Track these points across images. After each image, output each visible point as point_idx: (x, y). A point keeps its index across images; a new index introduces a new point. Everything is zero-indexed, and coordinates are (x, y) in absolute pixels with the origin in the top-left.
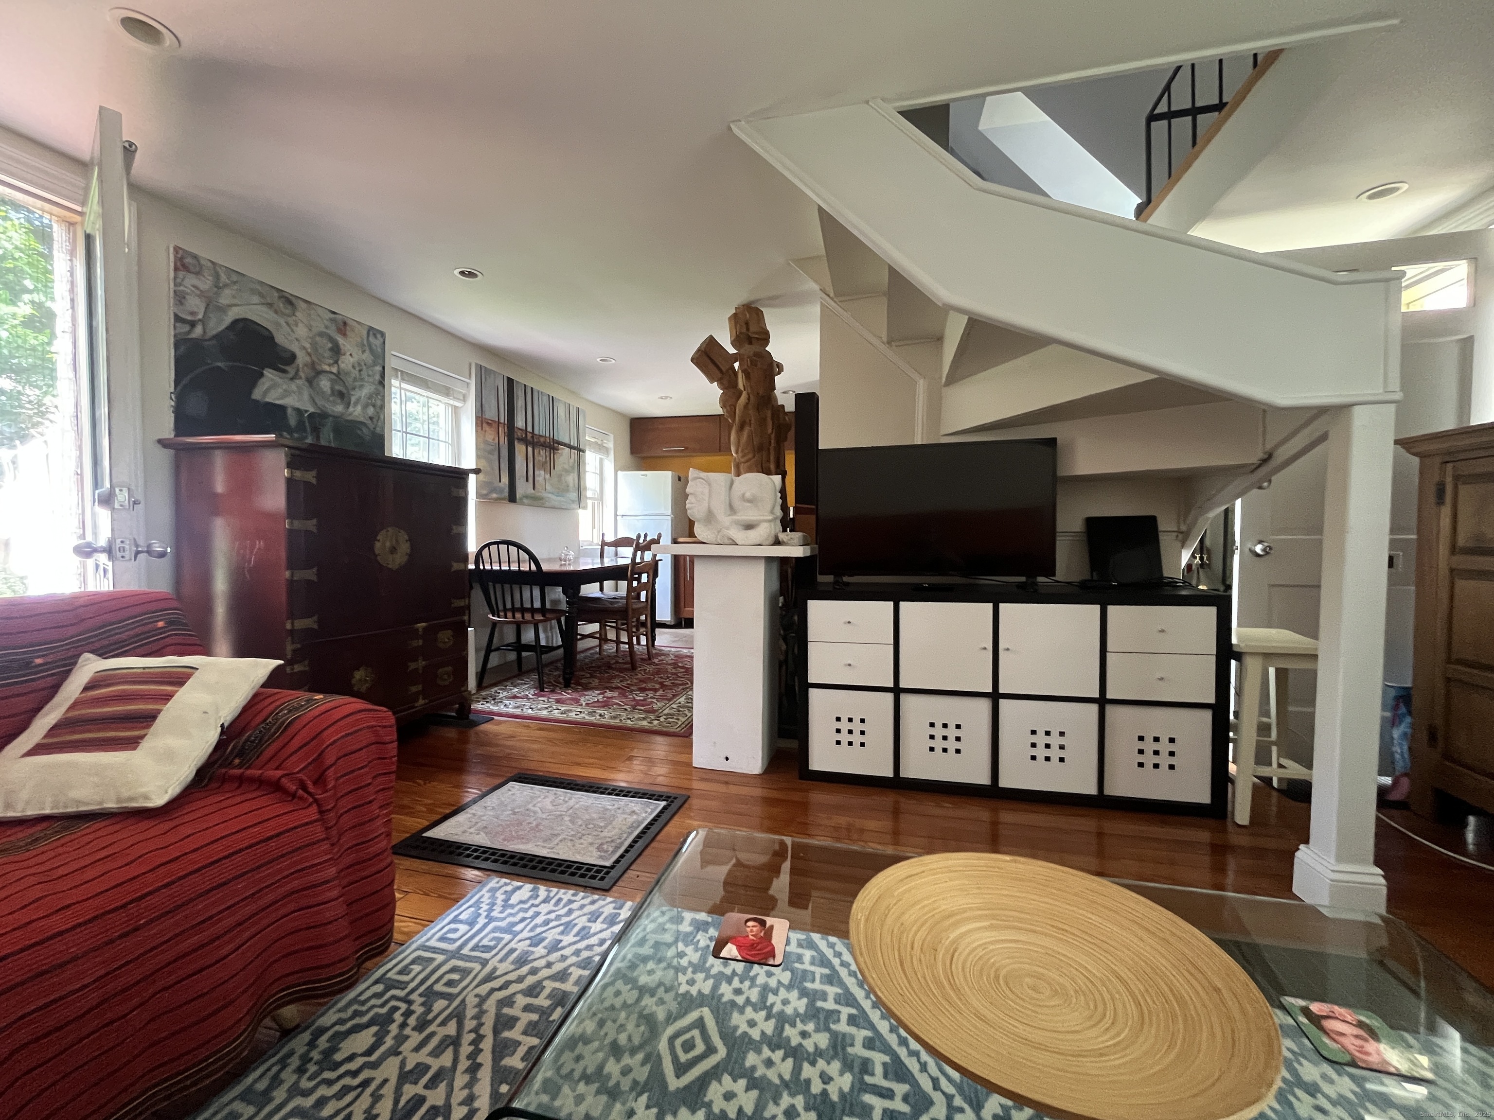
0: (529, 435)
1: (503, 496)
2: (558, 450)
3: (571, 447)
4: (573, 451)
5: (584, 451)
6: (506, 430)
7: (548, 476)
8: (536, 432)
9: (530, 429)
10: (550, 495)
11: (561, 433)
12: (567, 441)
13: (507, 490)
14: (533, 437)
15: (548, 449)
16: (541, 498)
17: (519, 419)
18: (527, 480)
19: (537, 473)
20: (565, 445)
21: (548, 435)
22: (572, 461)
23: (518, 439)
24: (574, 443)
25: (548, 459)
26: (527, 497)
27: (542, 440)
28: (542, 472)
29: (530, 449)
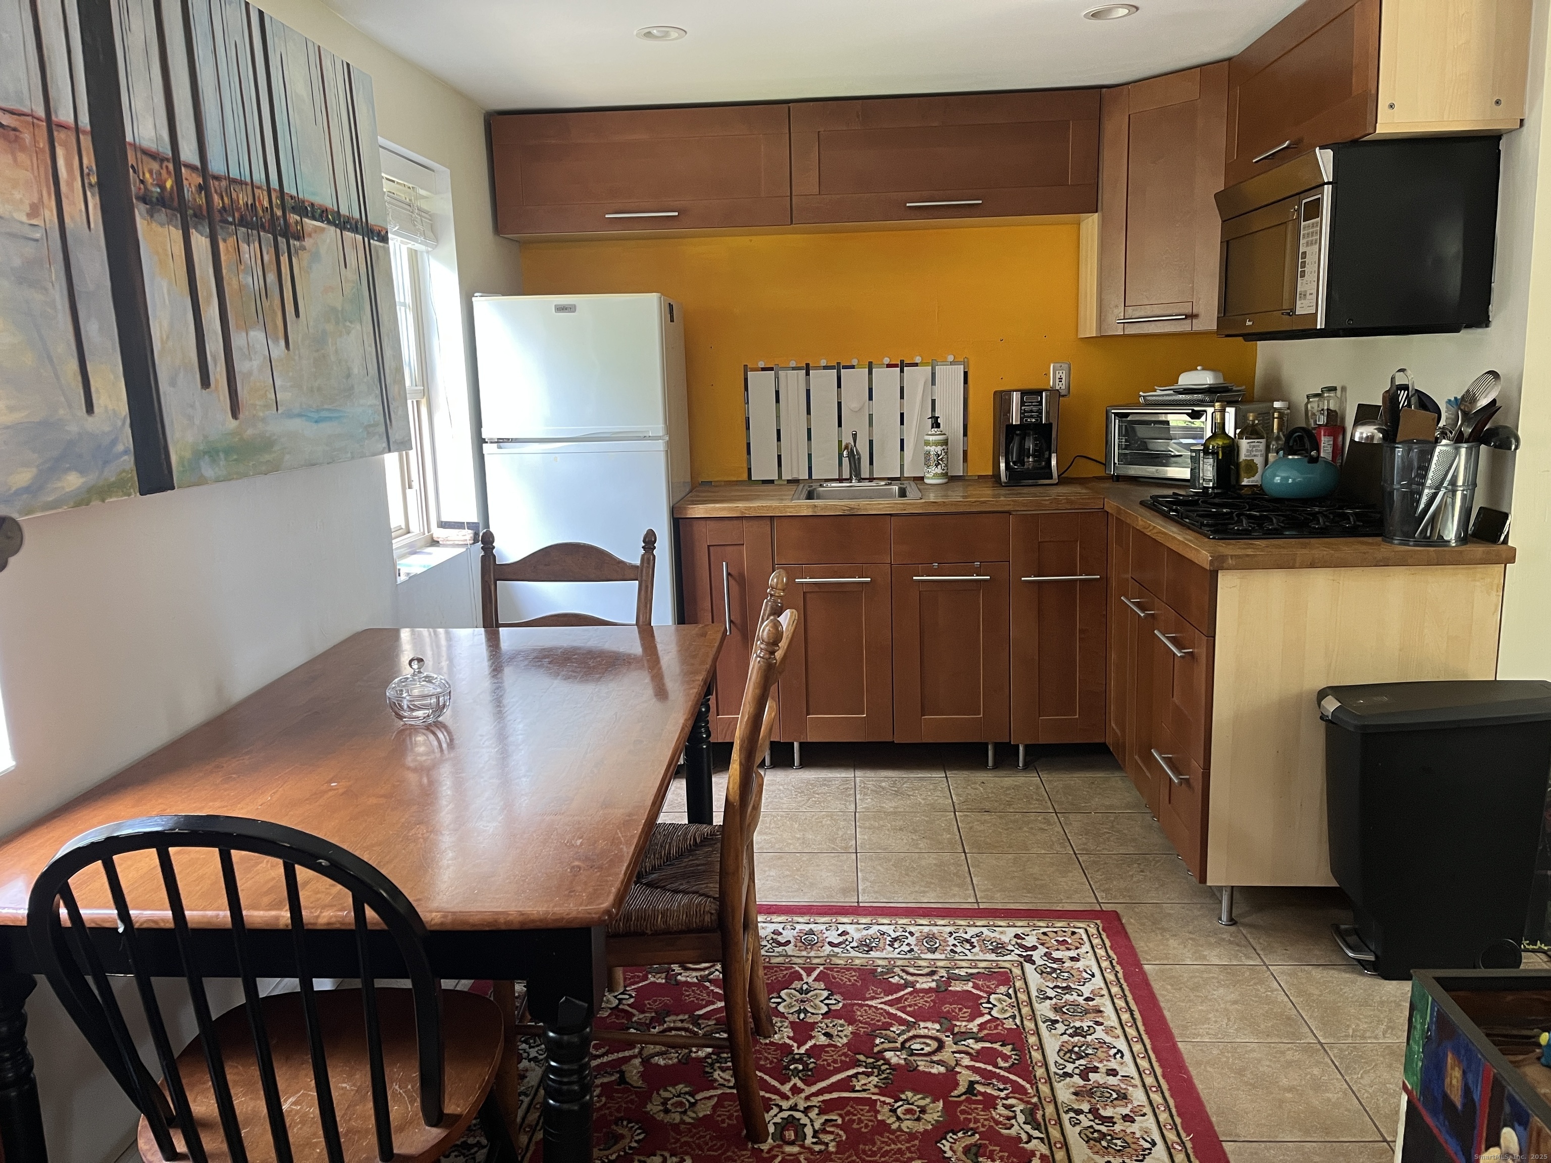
0: (191, 180)
1: (110, 474)
2: (299, 237)
3: (342, 223)
4: (348, 235)
5: (384, 239)
6: (89, 160)
7: (278, 350)
8: (216, 166)
9: (189, 152)
10: (295, 425)
11: (305, 168)
12: (323, 197)
13: (126, 440)
14: (203, 188)
15: (267, 237)
16: (266, 444)
17: (139, 104)
18: (205, 382)
19: (238, 340)
20: (322, 214)
21: (259, 176)
22: (350, 274)
23: (144, 199)
24: (348, 207)
25: (272, 277)
26: (212, 452)
27: (243, 198)
28: (258, 335)
29: (200, 242)
